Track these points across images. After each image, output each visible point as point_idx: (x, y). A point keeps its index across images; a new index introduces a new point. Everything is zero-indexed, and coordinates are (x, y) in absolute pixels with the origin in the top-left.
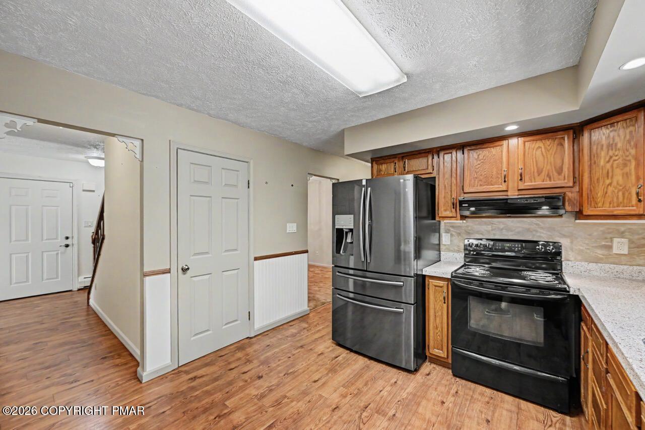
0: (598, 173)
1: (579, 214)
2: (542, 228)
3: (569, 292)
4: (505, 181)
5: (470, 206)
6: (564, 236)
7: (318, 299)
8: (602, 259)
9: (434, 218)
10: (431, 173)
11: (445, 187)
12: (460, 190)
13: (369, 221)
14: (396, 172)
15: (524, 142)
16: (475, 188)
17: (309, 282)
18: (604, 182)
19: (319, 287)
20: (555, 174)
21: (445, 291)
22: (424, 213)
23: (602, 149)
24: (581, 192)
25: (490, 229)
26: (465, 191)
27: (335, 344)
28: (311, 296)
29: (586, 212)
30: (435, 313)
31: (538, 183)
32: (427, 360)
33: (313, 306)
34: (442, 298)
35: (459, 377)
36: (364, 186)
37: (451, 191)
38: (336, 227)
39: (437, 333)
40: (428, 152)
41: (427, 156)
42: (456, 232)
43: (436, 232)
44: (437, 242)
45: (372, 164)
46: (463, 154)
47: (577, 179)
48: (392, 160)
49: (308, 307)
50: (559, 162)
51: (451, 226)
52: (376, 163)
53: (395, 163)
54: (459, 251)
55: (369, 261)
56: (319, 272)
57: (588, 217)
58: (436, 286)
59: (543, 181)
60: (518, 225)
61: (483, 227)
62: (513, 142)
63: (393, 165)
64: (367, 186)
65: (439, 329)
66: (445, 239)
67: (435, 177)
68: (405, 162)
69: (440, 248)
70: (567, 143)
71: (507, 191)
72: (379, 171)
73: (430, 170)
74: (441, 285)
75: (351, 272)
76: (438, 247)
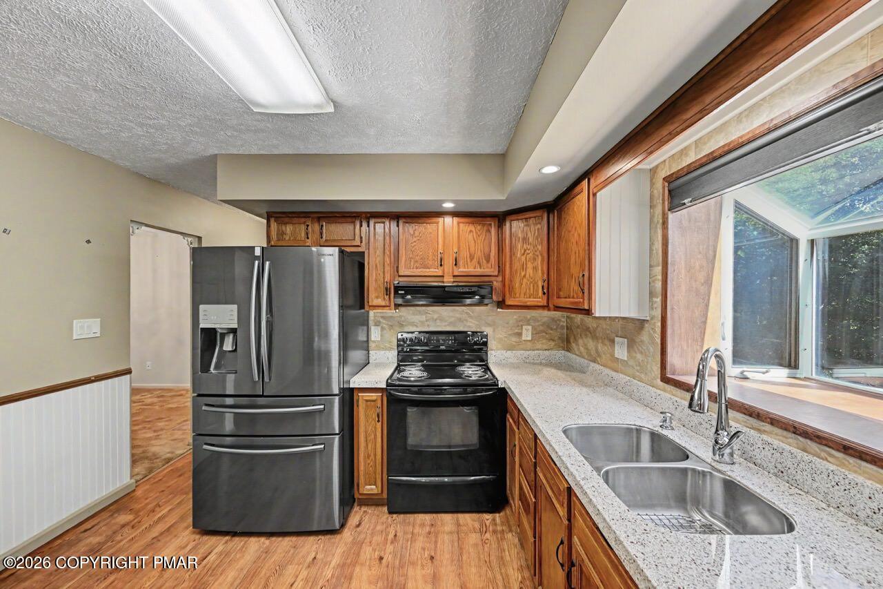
0: (517, 265)
1: (501, 304)
2: (471, 317)
3: (498, 385)
4: (441, 265)
5: (406, 294)
6: (489, 325)
7: (154, 455)
8: (514, 346)
9: (362, 307)
10: (358, 246)
11: (376, 266)
12: (394, 272)
13: (267, 314)
14: (308, 238)
15: (458, 223)
16: (411, 271)
17: (133, 423)
18: (520, 274)
19: (155, 431)
20: (485, 262)
21: (379, 405)
22: (350, 301)
23: (519, 241)
24: (503, 282)
25: (425, 319)
26: (400, 274)
27: (199, 533)
28: (138, 451)
29: (509, 302)
30: (366, 438)
31: (471, 269)
32: (356, 504)
33: (144, 472)
34: (375, 416)
35: (396, 513)
36: (257, 258)
37: (384, 272)
38: (202, 326)
39: (369, 464)
40: (354, 216)
41: (354, 223)
42: (387, 324)
43: (363, 325)
44: (365, 339)
45: (268, 222)
46: (398, 226)
47: (501, 269)
48: (303, 220)
49: (132, 477)
50: (487, 250)
51: (382, 317)
52: (275, 221)
53: (308, 226)
54: (391, 349)
55: (266, 379)
56: (155, 400)
57: (510, 307)
58: (367, 401)
59: (475, 268)
60: (451, 314)
61: (417, 317)
62: (448, 220)
63: (303, 227)
64: (263, 259)
65: (372, 457)
66: (375, 334)
67: (364, 252)
68: (322, 226)
69: (368, 346)
70: (493, 231)
71: (443, 276)
72: (281, 234)
73: (357, 242)
74: (374, 398)
75: (229, 401)
76: (365, 346)
